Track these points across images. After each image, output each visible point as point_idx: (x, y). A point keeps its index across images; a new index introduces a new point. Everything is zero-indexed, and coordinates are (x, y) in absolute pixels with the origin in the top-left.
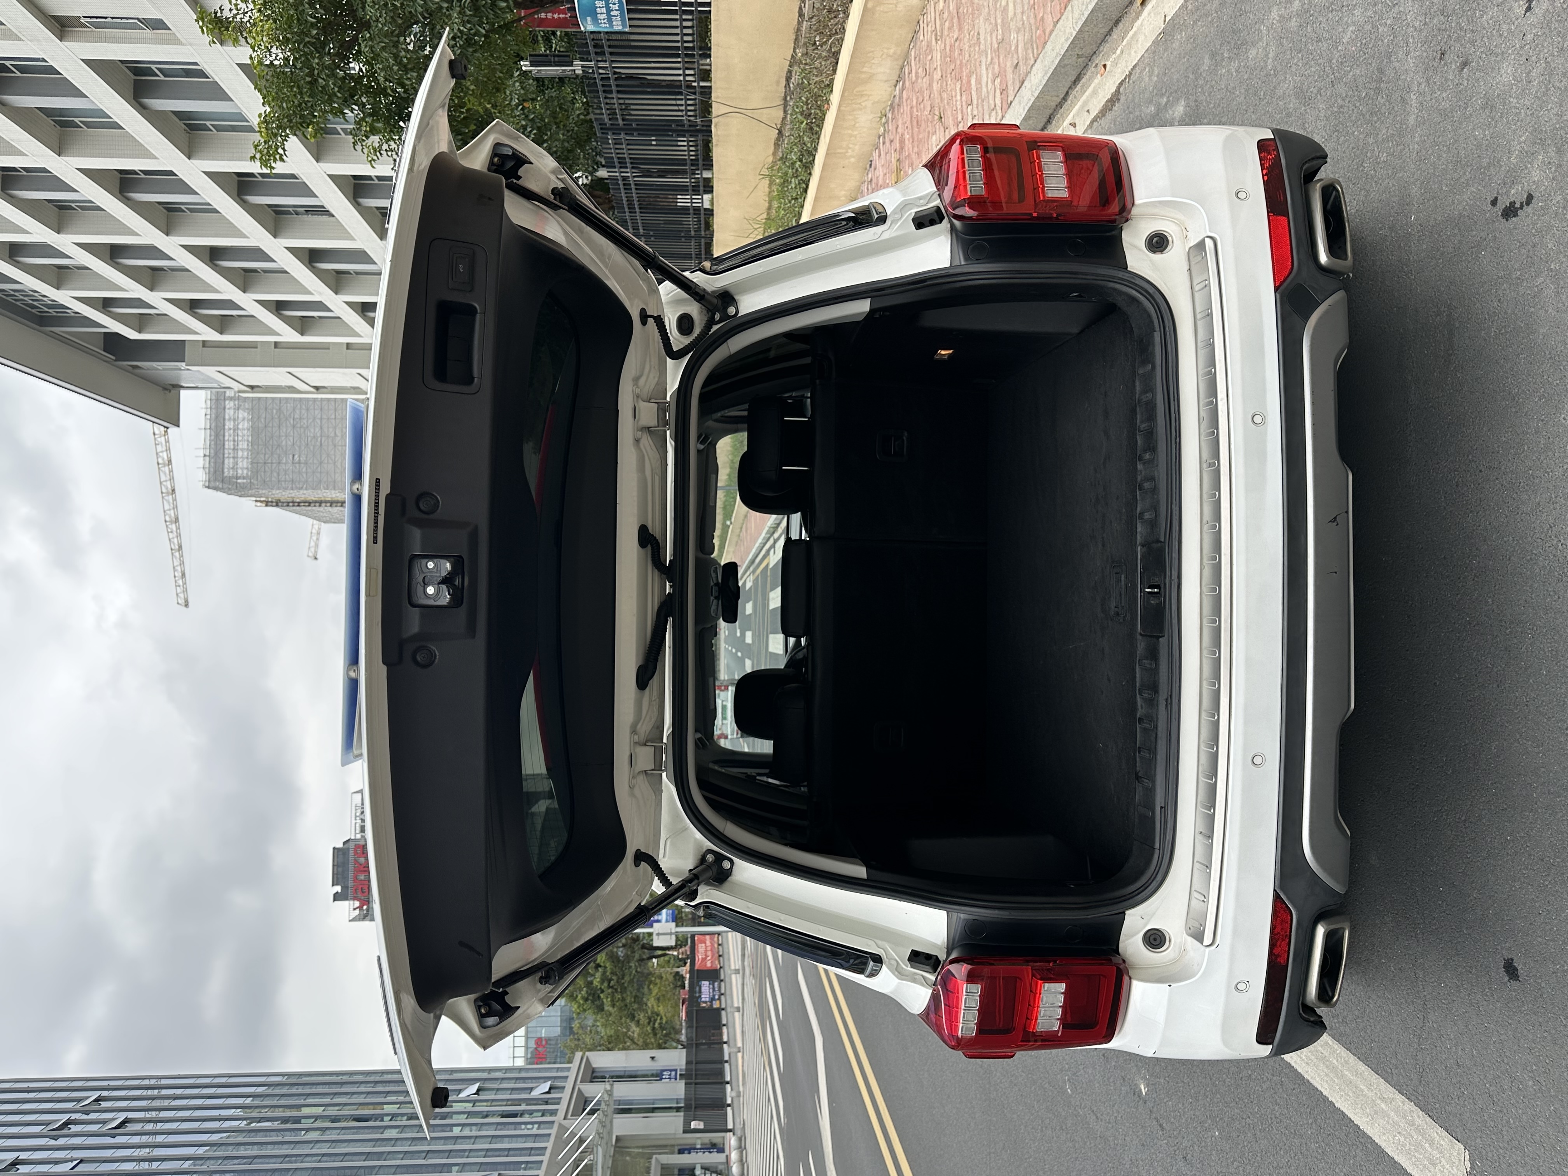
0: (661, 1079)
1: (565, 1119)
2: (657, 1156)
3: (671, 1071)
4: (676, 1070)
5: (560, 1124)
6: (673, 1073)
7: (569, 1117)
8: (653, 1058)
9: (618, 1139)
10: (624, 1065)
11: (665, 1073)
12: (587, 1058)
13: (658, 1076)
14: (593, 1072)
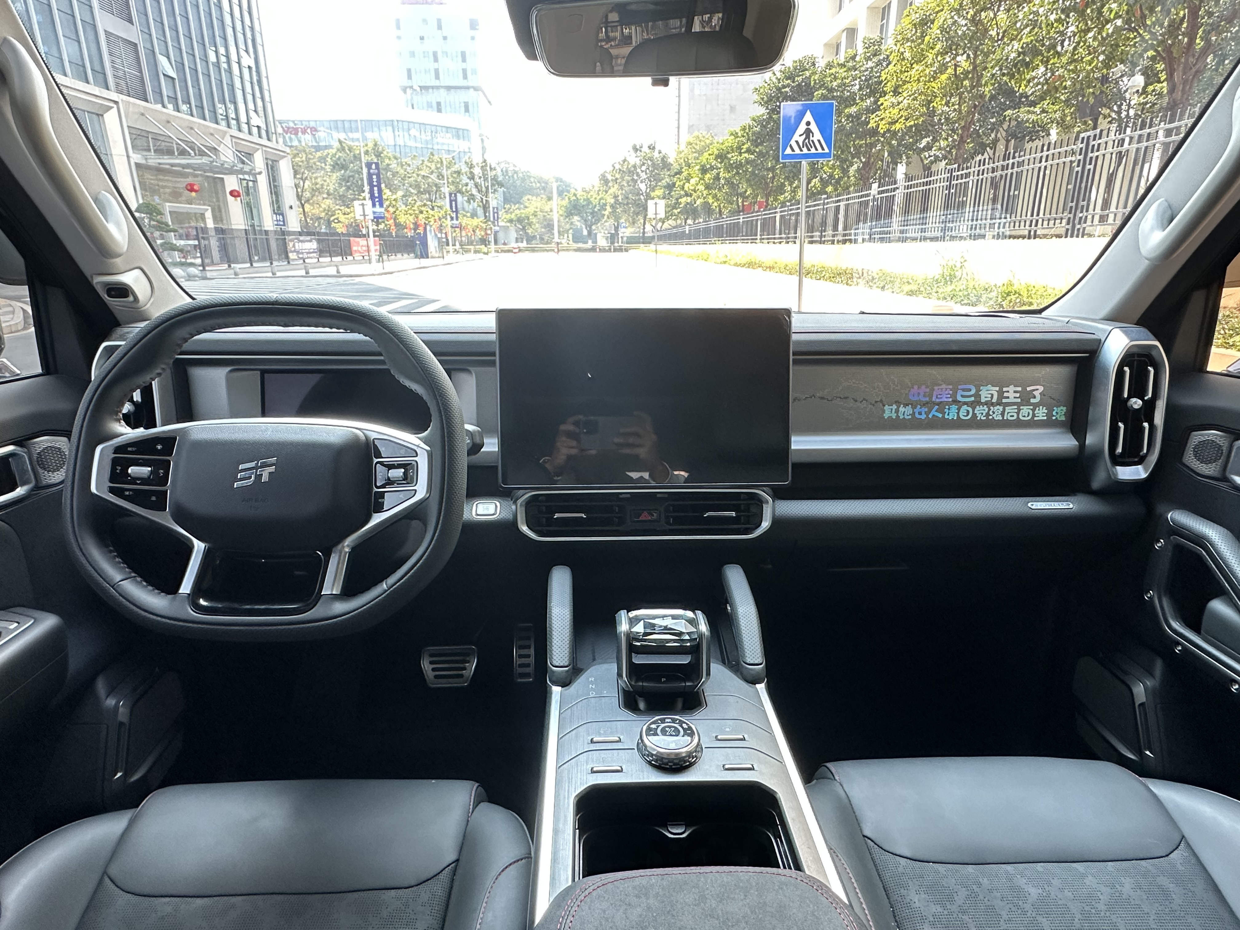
0: (275, 213)
1: (231, 136)
2: (210, 211)
3: (284, 221)
4: (284, 225)
5: (225, 132)
6: (282, 223)
7: (234, 140)
8: (291, 207)
9: (222, 179)
10: (284, 185)
11: (281, 217)
12: (285, 157)
13: (278, 210)
14: (276, 161)
